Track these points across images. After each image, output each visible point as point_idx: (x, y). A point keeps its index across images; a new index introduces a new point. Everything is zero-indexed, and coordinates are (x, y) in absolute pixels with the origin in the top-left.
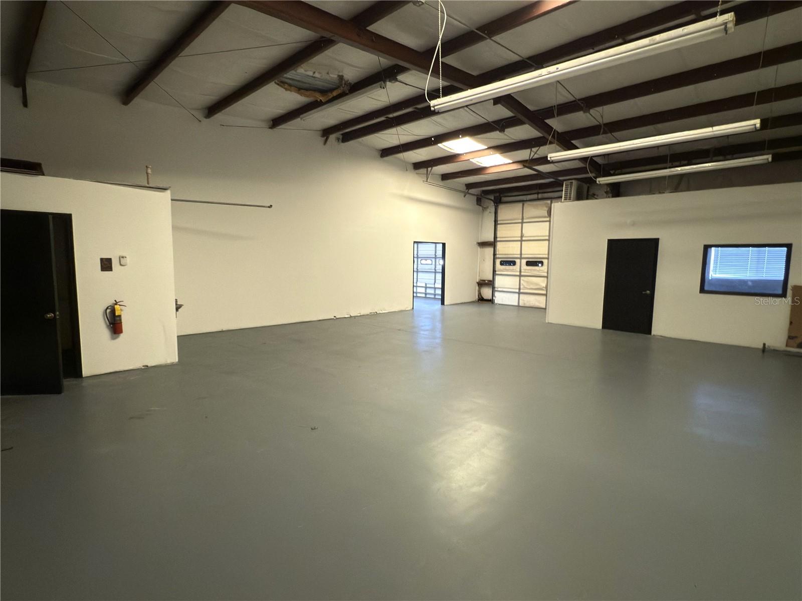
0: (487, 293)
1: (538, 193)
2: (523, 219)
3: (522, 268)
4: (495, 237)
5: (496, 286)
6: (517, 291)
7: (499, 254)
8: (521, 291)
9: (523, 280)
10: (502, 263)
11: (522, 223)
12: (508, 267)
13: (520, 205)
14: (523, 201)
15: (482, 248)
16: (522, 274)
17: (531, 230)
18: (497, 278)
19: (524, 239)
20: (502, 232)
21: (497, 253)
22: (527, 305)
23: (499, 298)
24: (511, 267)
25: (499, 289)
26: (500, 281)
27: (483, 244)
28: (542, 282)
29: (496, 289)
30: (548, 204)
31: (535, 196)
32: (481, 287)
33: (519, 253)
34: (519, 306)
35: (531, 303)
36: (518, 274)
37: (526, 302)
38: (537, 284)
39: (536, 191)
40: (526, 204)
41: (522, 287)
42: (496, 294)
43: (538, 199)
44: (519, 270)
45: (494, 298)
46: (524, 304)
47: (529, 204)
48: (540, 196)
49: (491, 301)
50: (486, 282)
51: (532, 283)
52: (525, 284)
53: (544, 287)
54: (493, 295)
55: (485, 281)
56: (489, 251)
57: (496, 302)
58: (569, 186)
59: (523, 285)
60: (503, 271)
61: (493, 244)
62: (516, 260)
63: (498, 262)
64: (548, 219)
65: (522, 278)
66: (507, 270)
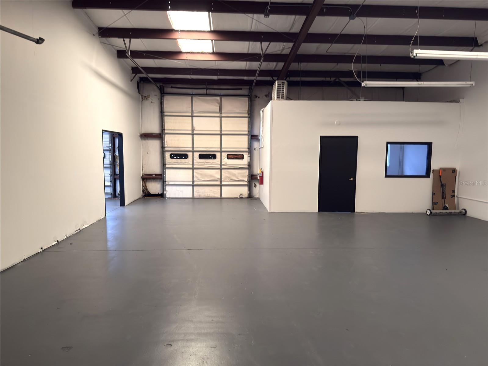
0: (154, 187)
1: (207, 89)
2: (192, 112)
3: (195, 161)
4: (162, 129)
5: (167, 180)
6: (191, 183)
7: (168, 147)
8: (195, 183)
9: (197, 173)
10: (172, 156)
11: (192, 117)
12: (179, 160)
13: (189, 98)
14: (192, 95)
15: (145, 140)
16: (195, 166)
17: (201, 124)
18: (168, 172)
19: (195, 132)
20: (170, 124)
21: (166, 146)
22: (202, 196)
23: (170, 192)
24: (183, 161)
25: (170, 183)
26: (170, 175)
27: (146, 136)
28: (216, 174)
29: (167, 183)
30: (217, 100)
31: (204, 91)
32: (146, 181)
33: (191, 146)
34: (193, 198)
35: (206, 194)
36: (191, 166)
37: (201, 194)
38: (211, 176)
39: (205, 87)
40: (195, 98)
41: (195, 179)
42: (168, 188)
43: (207, 95)
44: (191, 163)
45: (165, 193)
46: (200, 195)
47: (199, 99)
48: (209, 91)
49: (162, 196)
50: (154, 176)
51: (206, 175)
52: (199, 177)
53: (218, 179)
54: (164, 189)
55: (152, 175)
56: (155, 144)
57: (167, 196)
58: (281, 86)
59: (197, 177)
60: (173, 164)
61: (160, 136)
62: (188, 153)
63: (167, 155)
64: (218, 115)
65: (195, 171)
66: (178, 163)
